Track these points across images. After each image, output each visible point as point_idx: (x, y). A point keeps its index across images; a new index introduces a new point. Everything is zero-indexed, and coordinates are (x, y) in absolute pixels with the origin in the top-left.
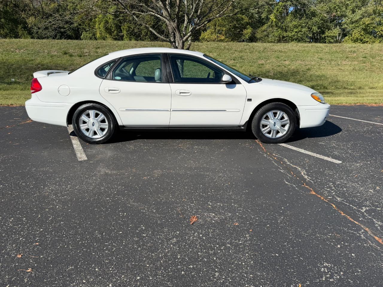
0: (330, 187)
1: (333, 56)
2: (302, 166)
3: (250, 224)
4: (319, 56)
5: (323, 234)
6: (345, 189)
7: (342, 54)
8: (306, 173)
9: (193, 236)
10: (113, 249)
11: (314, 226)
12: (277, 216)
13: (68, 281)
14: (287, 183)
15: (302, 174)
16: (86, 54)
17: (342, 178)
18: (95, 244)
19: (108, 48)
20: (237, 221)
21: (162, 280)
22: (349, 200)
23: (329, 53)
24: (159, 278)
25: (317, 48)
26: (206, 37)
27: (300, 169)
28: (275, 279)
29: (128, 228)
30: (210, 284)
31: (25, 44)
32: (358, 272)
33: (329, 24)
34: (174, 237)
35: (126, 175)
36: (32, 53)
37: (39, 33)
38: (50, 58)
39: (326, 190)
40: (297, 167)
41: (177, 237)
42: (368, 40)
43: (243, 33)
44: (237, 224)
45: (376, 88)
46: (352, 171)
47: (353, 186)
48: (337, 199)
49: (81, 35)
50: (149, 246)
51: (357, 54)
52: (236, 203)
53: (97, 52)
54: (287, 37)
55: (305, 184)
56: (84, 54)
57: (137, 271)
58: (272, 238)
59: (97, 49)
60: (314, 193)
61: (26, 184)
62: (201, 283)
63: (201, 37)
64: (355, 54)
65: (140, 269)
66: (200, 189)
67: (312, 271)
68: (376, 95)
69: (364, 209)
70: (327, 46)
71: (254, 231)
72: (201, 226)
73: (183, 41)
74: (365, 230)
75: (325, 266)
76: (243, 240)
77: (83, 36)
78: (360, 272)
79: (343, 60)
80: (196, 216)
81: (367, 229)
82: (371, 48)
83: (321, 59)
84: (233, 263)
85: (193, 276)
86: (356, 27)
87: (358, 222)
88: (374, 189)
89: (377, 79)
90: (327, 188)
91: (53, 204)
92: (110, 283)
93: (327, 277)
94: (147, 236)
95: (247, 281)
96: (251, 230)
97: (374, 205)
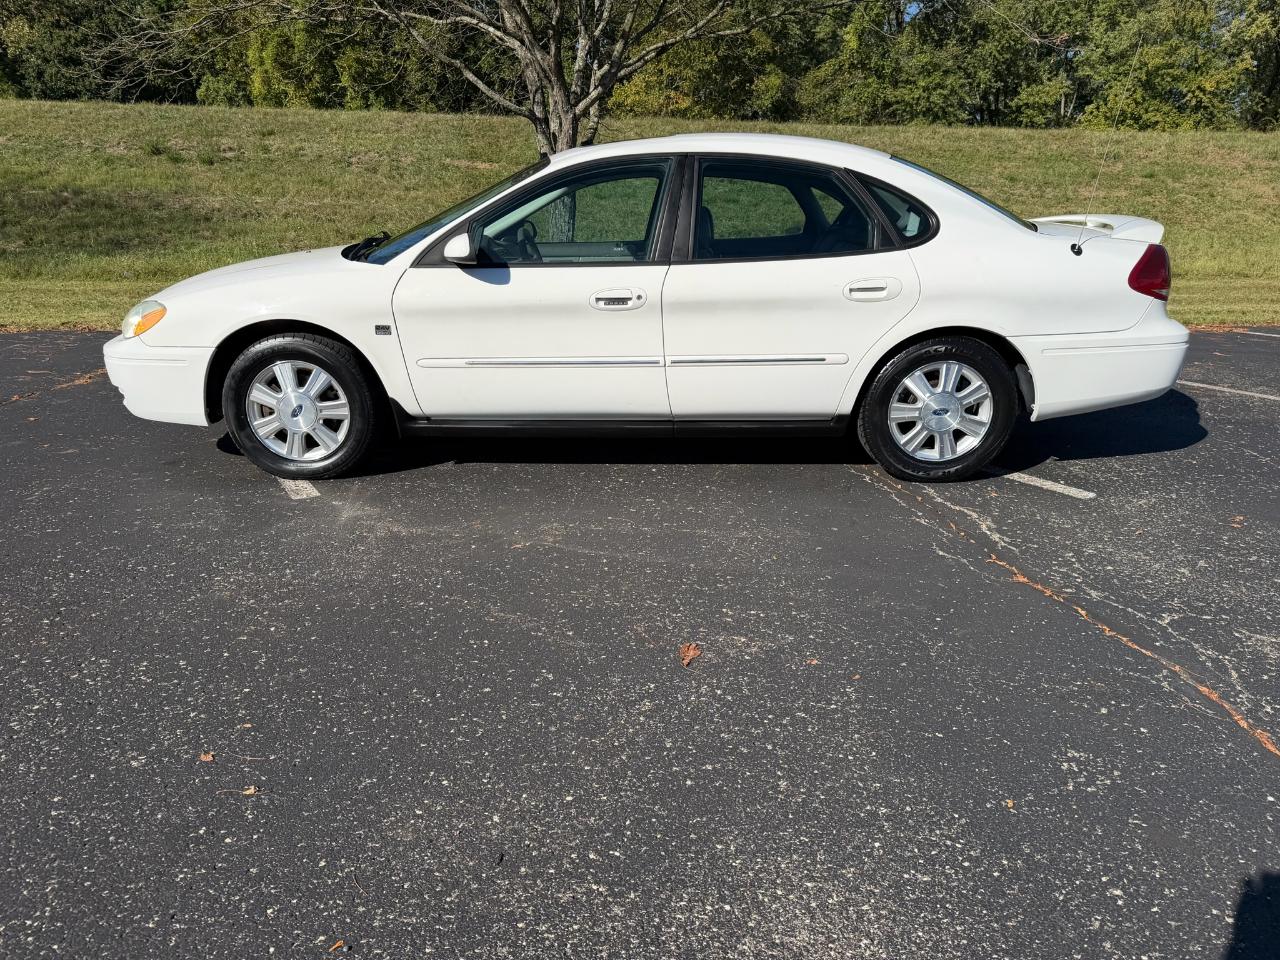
0: (1069, 564)
1: (1051, 171)
2: (980, 506)
3: (853, 661)
4: (1005, 168)
5: (1060, 682)
6: (1110, 568)
7: (1078, 164)
8: (993, 526)
9: (698, 693)
10: (477, 732)
11: (1033, 664)
12: (926, 639)
13: (371, 812)
14: (941, 553)
15: (984, 528)
16: (229, 154)
17: (1101, 540)
18: (420, 721)
19: (302, 136)
20: (813, 655)
21: (636, 801)
22: (1123, 596)
23: (1037, 160)
24: (628, 797)
25: (998, 142)
26: (629, 101)
27: (975, 515)
28: (943, 791)
29: (504, 678)
30: (770, 806)
31: (12, 117)
32: (1160, 769)
33: (1033, 63)
34: (644, 697)
35: (456, 538)
36: (37, 147)
37: (47, 77)
38: (105, 168)
39: (1056, 571)
40: (966, 511)
41: (651, 697)
42: (1159, 118)
43: (753, 87)
44: (815, 662)
45: (1186, 274)
46: (1127, 519)
47: (1131, 560)
48: (1089, 594)
49: (199, 85)
50: (579, 722)
51: (1125, 165)
52: (805, 608)
53: (266, 150)
54: (898, 102)
55: (994, 557)
56: (222, 155)
57: (560, 781)
58: (920, 695)
59: (264, 135)
60: (1022, 579)
61: (150, 568)
62: (746, 804)
63: (613, 99)
64: (1120, 166)
65: (568, 777)
66: (690, 573)
67: (1039, 770)
68: (1185, 296)
69: (1167, 619)
70: (1031, 138)
71: (866, 678)
72: (714, 670)
73: (575, 114)
74: (1171, 671)
75: (1071, 759)
76: (838, 701)
77: (203, 88)
78: (1164, 769)
79: (1080, 183)
80: (694, 645)
81: (1177, 668)
82: (1171, 146)
83: (1012, 179)
84: (822, 757)
85: (719, 790)
86: (1119, 74)
87: (1152, 651)
88: (1192, 565)
89: (1187, 247)
90: (1060, 567)
91: (257, 623)
92: (492, 813)
93: (1080, 784)
94: (564, 696)
95: (869, 797)
96: (857, 677)
97: (1193, 609)
